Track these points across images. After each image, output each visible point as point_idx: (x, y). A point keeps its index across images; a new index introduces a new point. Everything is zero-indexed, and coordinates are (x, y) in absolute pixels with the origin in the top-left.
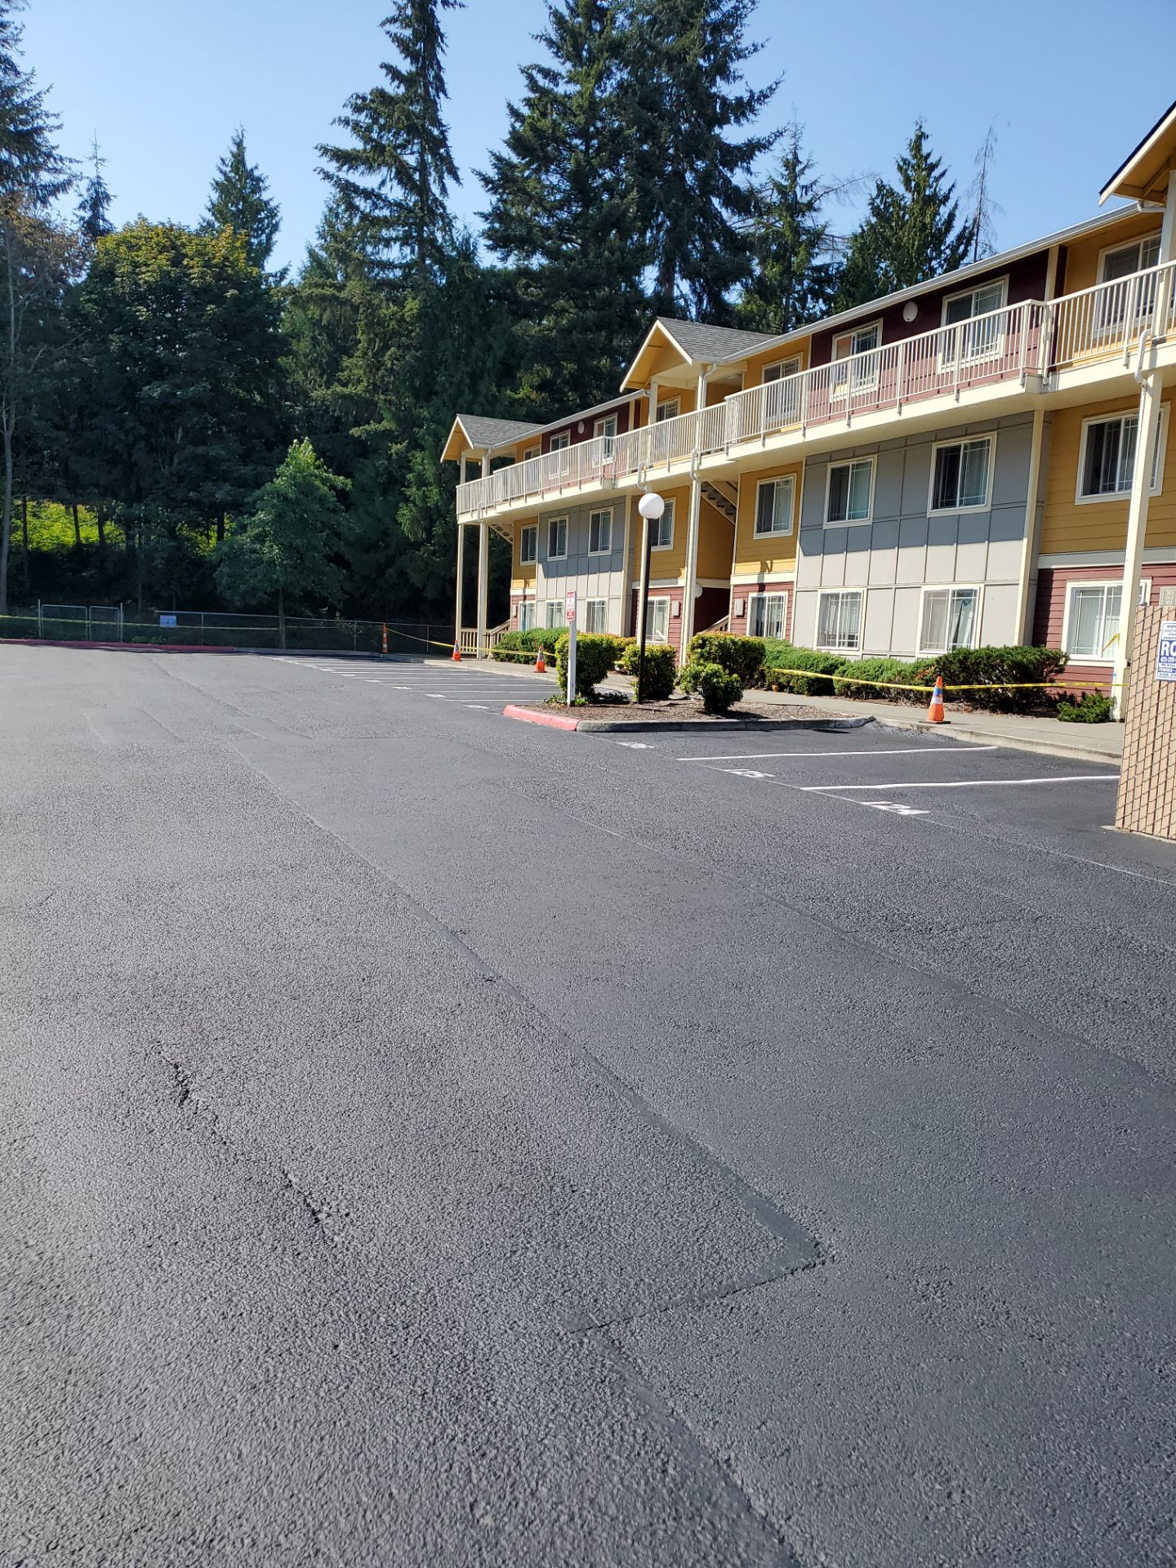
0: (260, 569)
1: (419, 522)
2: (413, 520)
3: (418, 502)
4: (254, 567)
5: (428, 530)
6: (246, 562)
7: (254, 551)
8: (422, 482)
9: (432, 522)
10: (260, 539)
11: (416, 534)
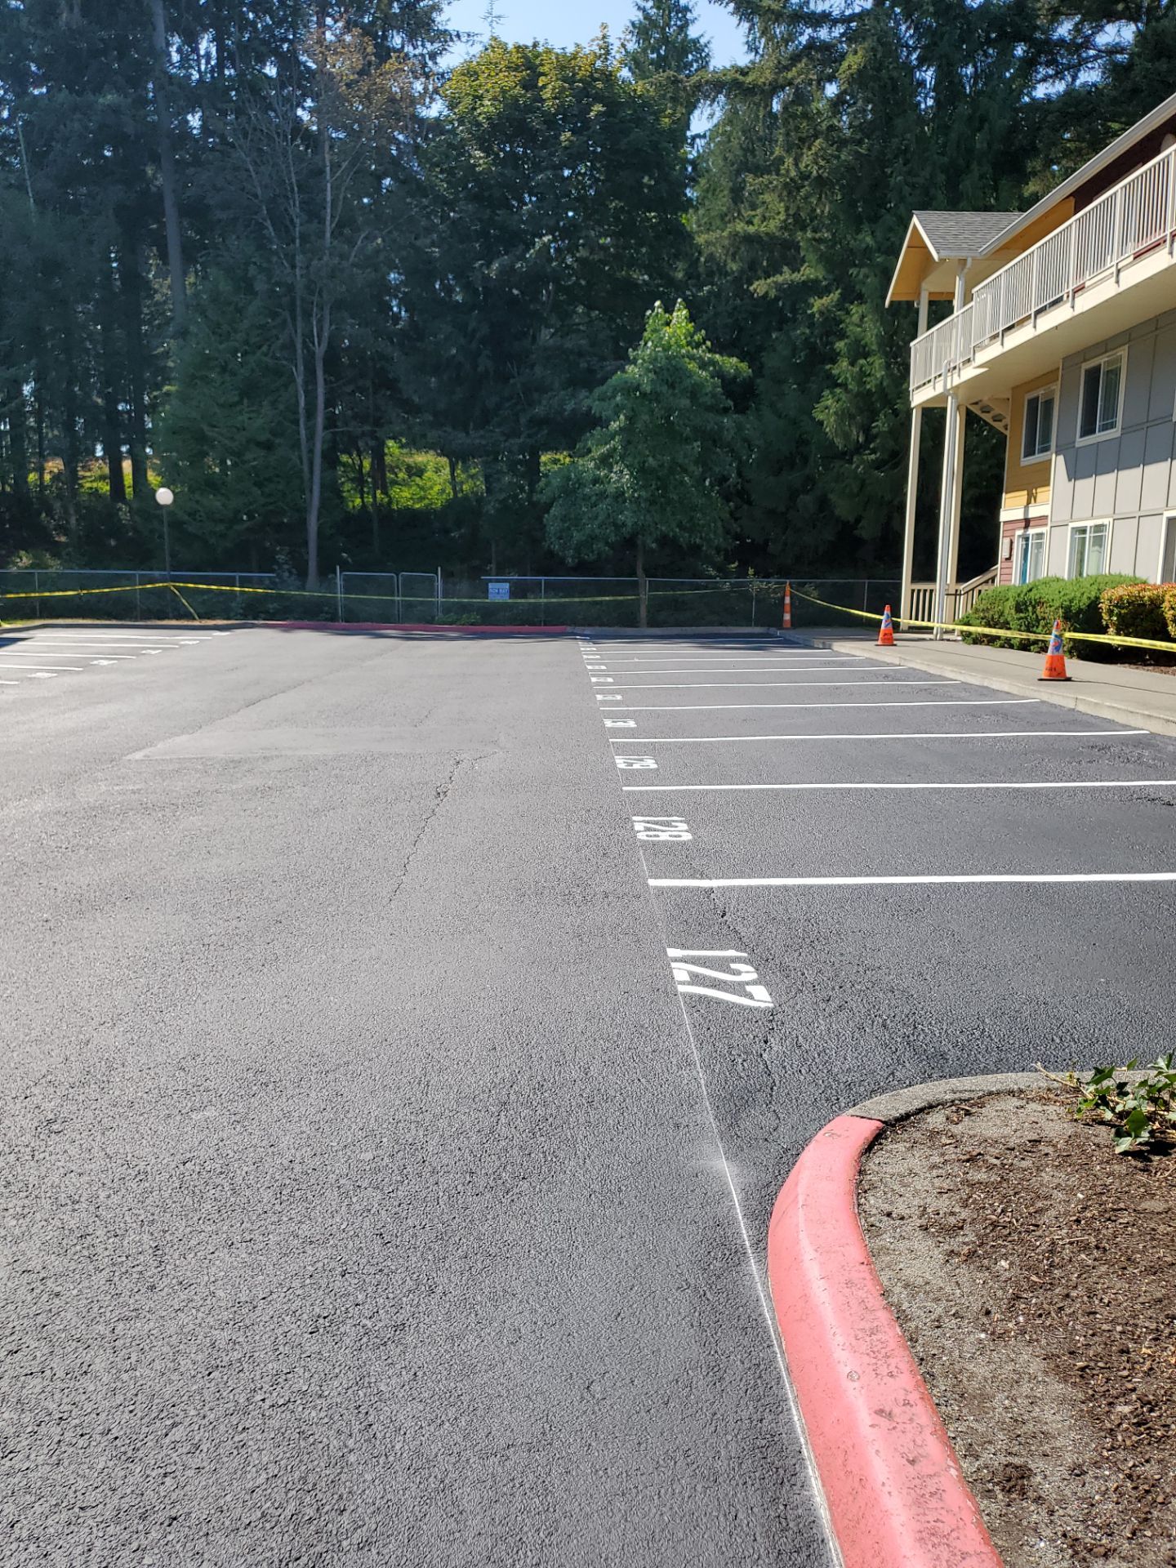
0: (603, 507)
1: (852, 417)
2: (842, 416)
3: (852, 386)
4: (595, 505)
5: (866, 429)
8: (859, 352)
9: (873, 415)
11: (846, 436)
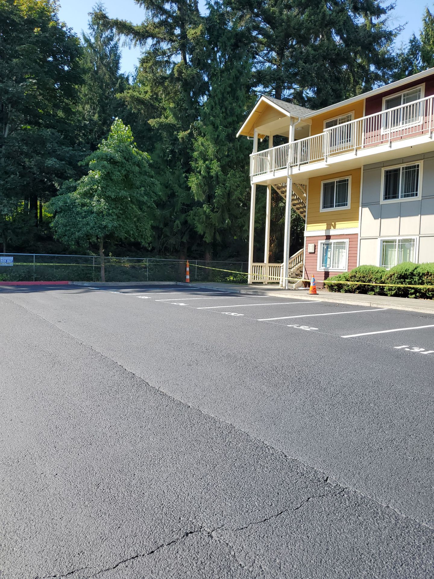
0: (91, 218)
4: (85, 217)
6: (78, 213)
7: (83, 205)
10: (89, 195)
